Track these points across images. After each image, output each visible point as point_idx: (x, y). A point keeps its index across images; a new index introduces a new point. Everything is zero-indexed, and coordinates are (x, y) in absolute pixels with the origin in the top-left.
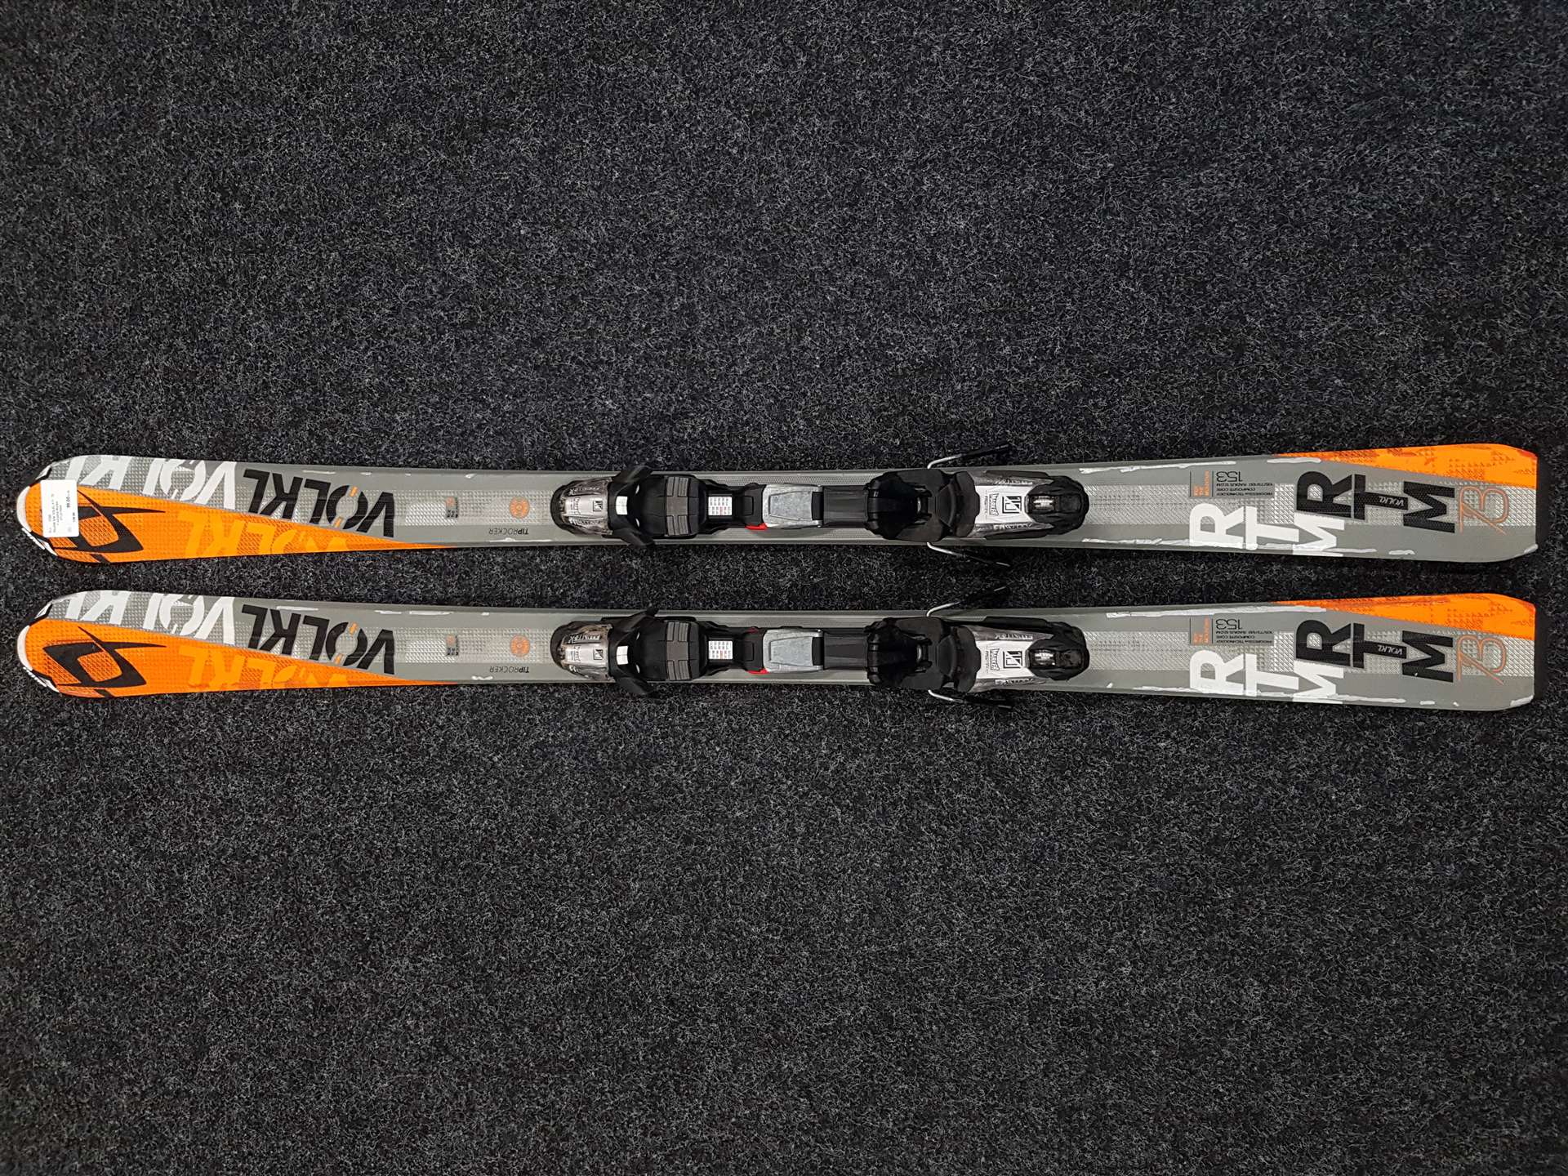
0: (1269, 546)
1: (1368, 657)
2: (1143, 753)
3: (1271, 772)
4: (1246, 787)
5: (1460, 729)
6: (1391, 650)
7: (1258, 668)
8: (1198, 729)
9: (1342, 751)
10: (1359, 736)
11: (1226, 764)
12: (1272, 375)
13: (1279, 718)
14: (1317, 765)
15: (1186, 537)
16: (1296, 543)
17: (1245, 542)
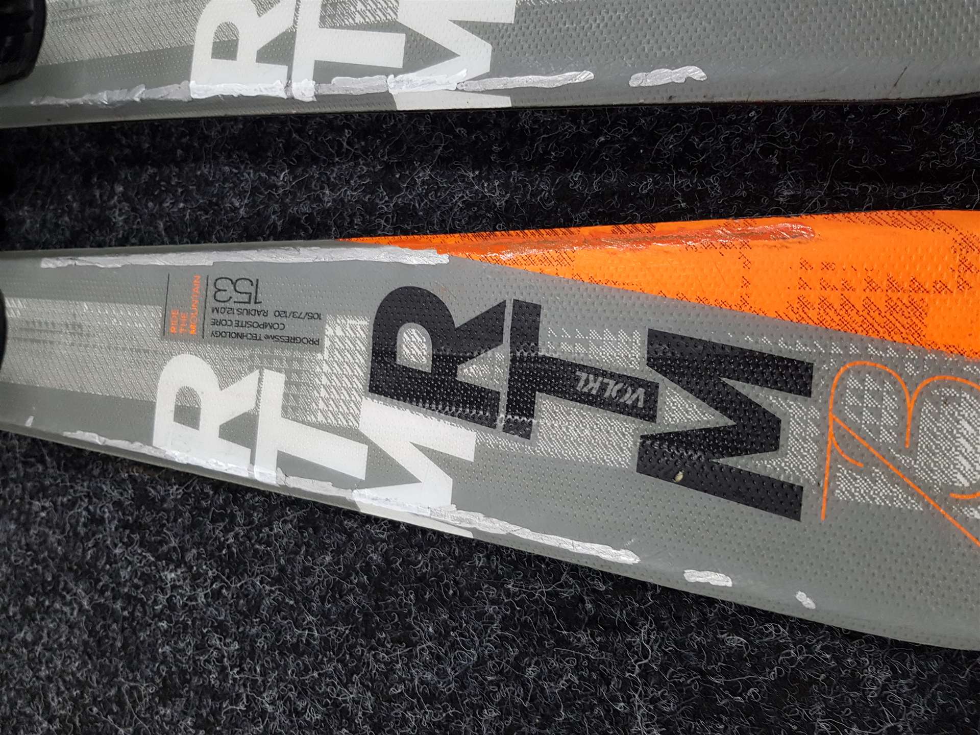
0: (341, 85)
1: (545, 403)
2: (137, 587)
3: (351, 694)
4: (299, 714)
5: (855, 683)
6: (613, 389)
7: (284, 408)
8: (231, 554)
9: (515, 675)
10: (562, 642)
11: (272, 648)
13: (385, 556)
14: (453, 699)
15: (185, 75)
16: (396, 72)
17: (289, 77)
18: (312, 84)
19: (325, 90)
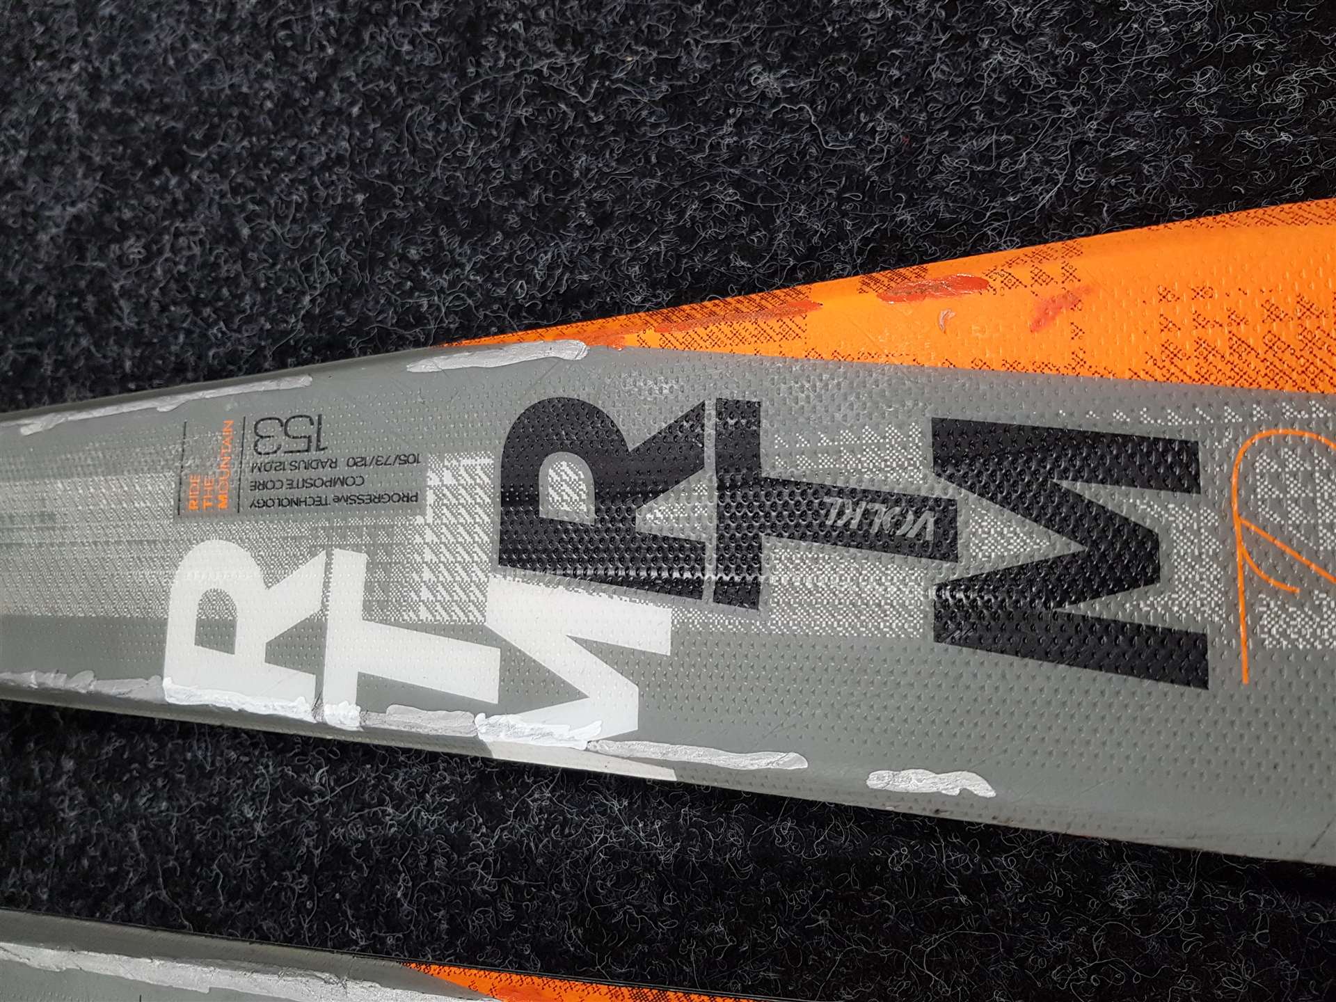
12: (560, 94)
15: (155, 667)
16: (490, 711)
17: (319, 696)
18: (355, 711)
19: (375, 721)
